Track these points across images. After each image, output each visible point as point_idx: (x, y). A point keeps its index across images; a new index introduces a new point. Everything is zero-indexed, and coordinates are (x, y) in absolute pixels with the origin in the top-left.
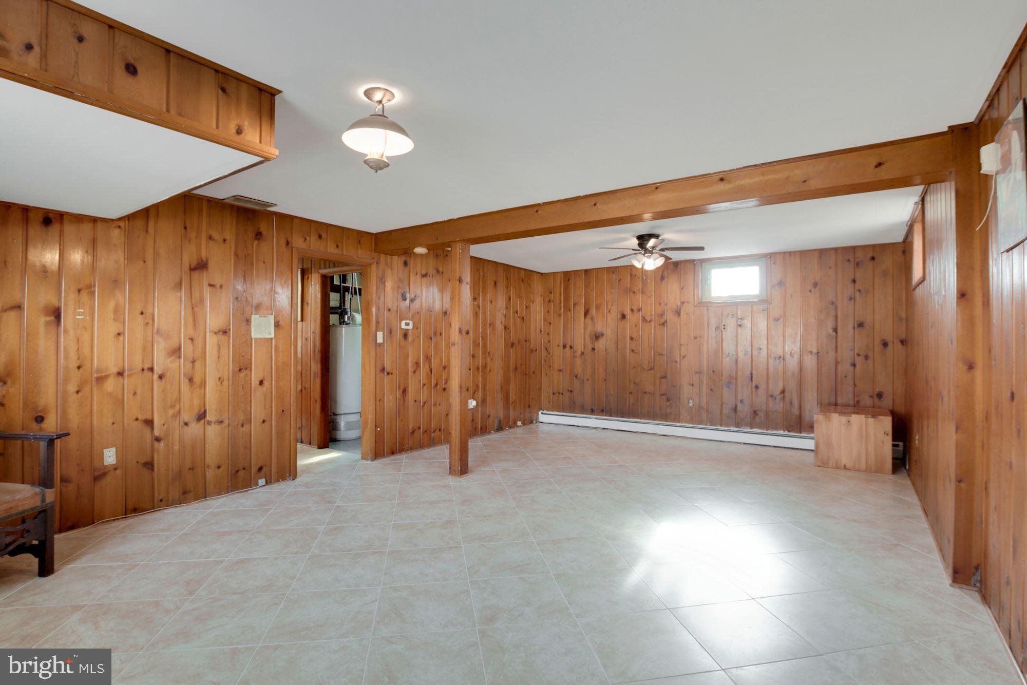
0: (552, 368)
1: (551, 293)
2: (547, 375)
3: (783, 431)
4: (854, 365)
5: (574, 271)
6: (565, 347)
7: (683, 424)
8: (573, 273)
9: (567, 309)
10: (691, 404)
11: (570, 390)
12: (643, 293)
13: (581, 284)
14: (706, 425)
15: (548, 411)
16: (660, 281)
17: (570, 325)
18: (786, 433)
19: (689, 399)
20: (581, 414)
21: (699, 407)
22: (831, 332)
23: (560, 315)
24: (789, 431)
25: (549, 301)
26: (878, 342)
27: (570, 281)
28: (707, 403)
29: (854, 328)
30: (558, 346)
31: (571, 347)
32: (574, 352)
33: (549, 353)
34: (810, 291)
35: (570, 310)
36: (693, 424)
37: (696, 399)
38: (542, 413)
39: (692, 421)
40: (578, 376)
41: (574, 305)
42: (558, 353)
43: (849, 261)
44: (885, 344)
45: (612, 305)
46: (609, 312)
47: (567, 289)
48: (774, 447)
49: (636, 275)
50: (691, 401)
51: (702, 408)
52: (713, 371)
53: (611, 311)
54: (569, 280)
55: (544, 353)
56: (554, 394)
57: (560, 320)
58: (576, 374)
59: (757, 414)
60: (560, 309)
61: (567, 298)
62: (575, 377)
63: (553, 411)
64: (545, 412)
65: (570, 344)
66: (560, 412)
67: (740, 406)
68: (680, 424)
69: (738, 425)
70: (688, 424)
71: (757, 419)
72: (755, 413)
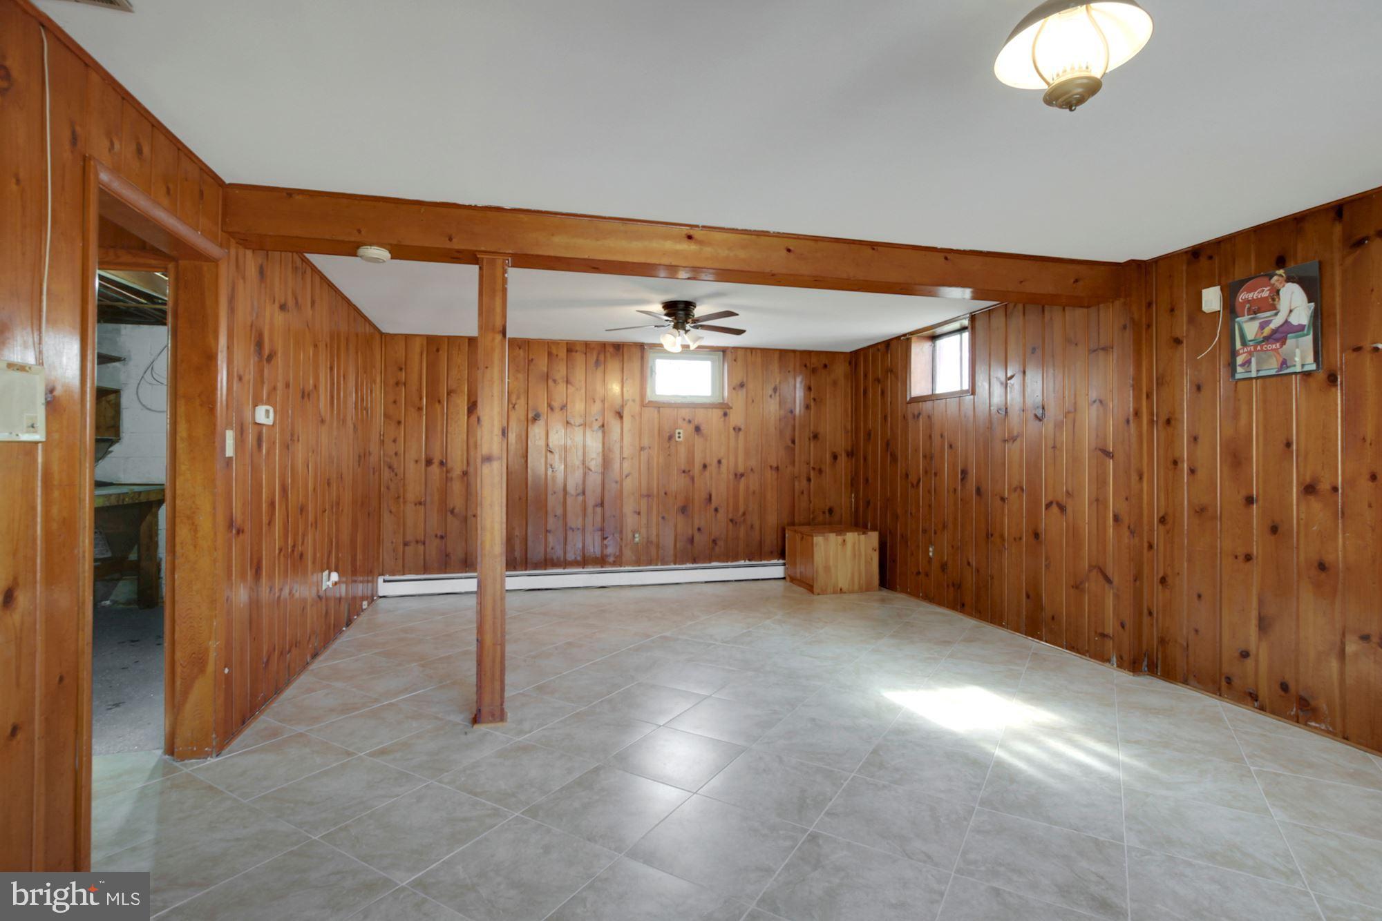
0: (401, 500)
1: (401, 369)
2: (391, 512)
3: (743, 561)
4: (809, 480)
5: (449, 337)
6: (429, 462)
7: (627, 568)
8: (446, 340)
9: (434, 398)
10: (637, 540)
11: (439, 534)
12: (567, 382)
13: (461, 359)
14: (657, 565)
15: (394, 575)
16: (594, 368)
17: (439, 428)
18: (747, 562)
19: (633, 533)
20: (462, 572)
21: (648, 542)
22: (790, 443)
23: (420, 409)
24: (749, 560)
25: (397, 384)
26: (828, 457)
27: (440, 352)
28: (658, 535)
29: (809, 439)
30: (417, 461)
31: (442, 464)
32: (447, 472)
33: (396, 475)
34: (771, 396)
35: (439, 402)
36: (639, 566)
37: (643, 531)
38: (385, 581)
39: (638, 562)
40: (456, 511)
41: (448, 394)
42: (413, 472)
43: (806, 366)
44: (835, 457)
45: (518, 398)
46: (514, 407)
47: (432, 366)
48: (736, 581)
49: (557, 355)
50: (637, 535)
51: (652, 542)
52: (666, 494)
53: (516, 406)
54: (438, 350)
55: (386, 474)
56: (406, 544)
57: (421, 416)
58: (452, 506)
59: (716, 544)
60: (421, 398)
61: (433, 381)
62: (449, 514)
63: (404, 574)
64: (387, 577)
65: (440, 458)
66: (417, 574)
67: (697, 537)
68: (622, 568)
69: (694, 561)
70: (633, 566)
71: (717, 549)
72: (714, 541)
